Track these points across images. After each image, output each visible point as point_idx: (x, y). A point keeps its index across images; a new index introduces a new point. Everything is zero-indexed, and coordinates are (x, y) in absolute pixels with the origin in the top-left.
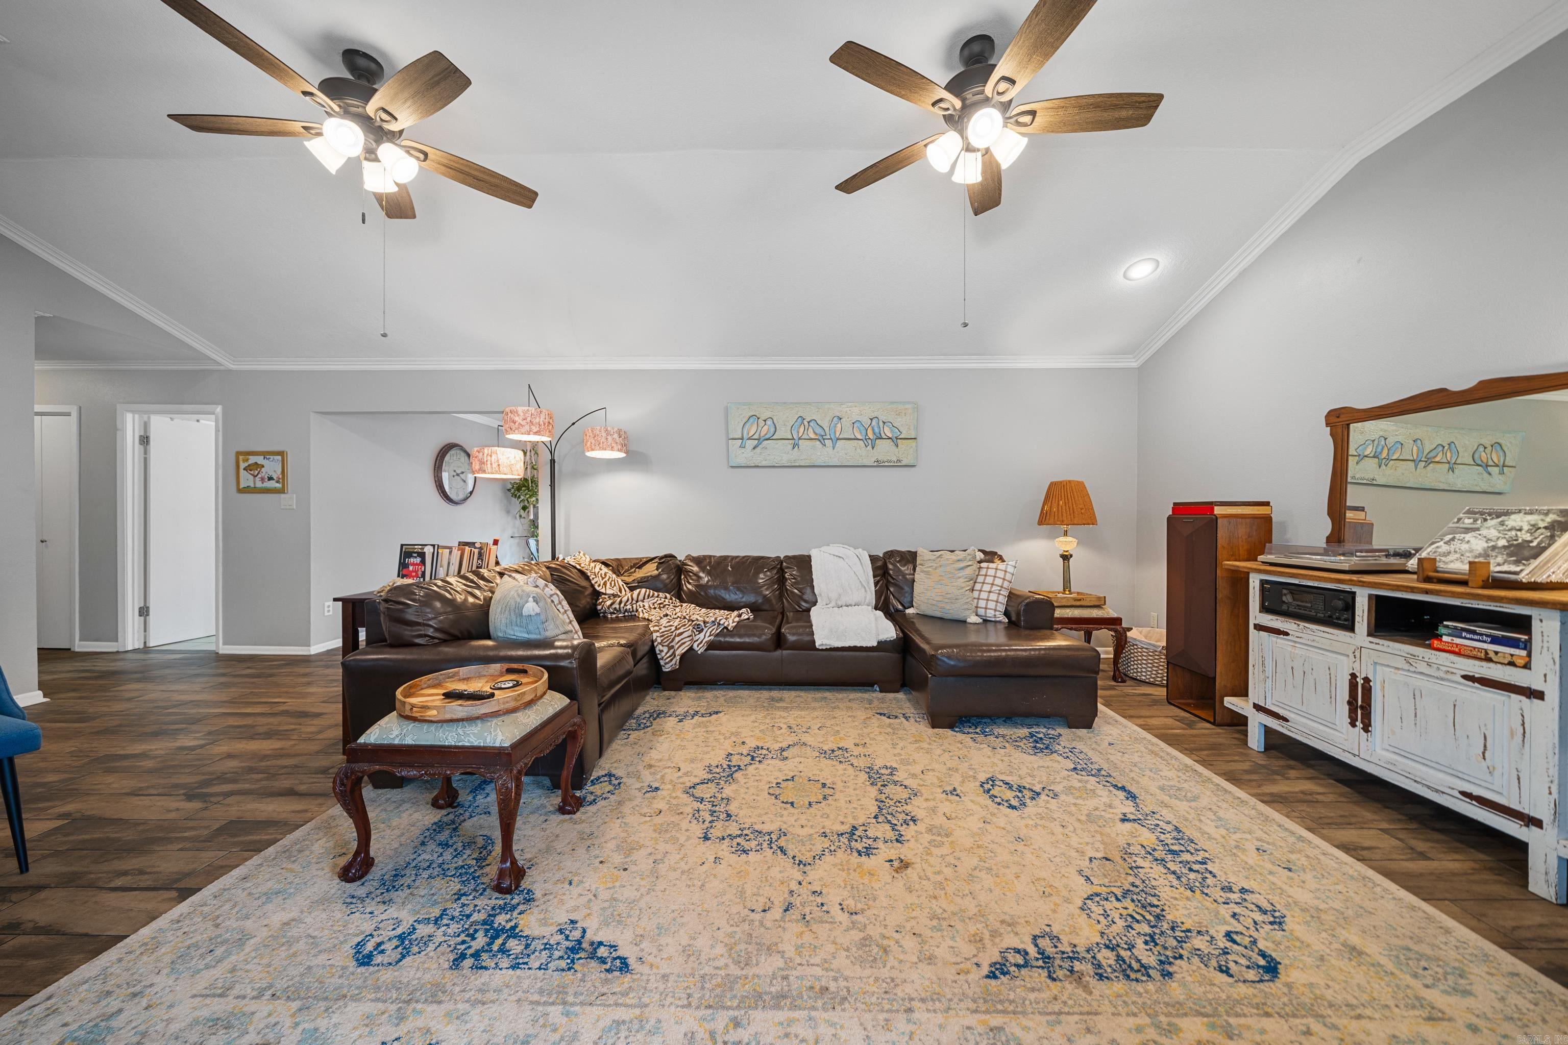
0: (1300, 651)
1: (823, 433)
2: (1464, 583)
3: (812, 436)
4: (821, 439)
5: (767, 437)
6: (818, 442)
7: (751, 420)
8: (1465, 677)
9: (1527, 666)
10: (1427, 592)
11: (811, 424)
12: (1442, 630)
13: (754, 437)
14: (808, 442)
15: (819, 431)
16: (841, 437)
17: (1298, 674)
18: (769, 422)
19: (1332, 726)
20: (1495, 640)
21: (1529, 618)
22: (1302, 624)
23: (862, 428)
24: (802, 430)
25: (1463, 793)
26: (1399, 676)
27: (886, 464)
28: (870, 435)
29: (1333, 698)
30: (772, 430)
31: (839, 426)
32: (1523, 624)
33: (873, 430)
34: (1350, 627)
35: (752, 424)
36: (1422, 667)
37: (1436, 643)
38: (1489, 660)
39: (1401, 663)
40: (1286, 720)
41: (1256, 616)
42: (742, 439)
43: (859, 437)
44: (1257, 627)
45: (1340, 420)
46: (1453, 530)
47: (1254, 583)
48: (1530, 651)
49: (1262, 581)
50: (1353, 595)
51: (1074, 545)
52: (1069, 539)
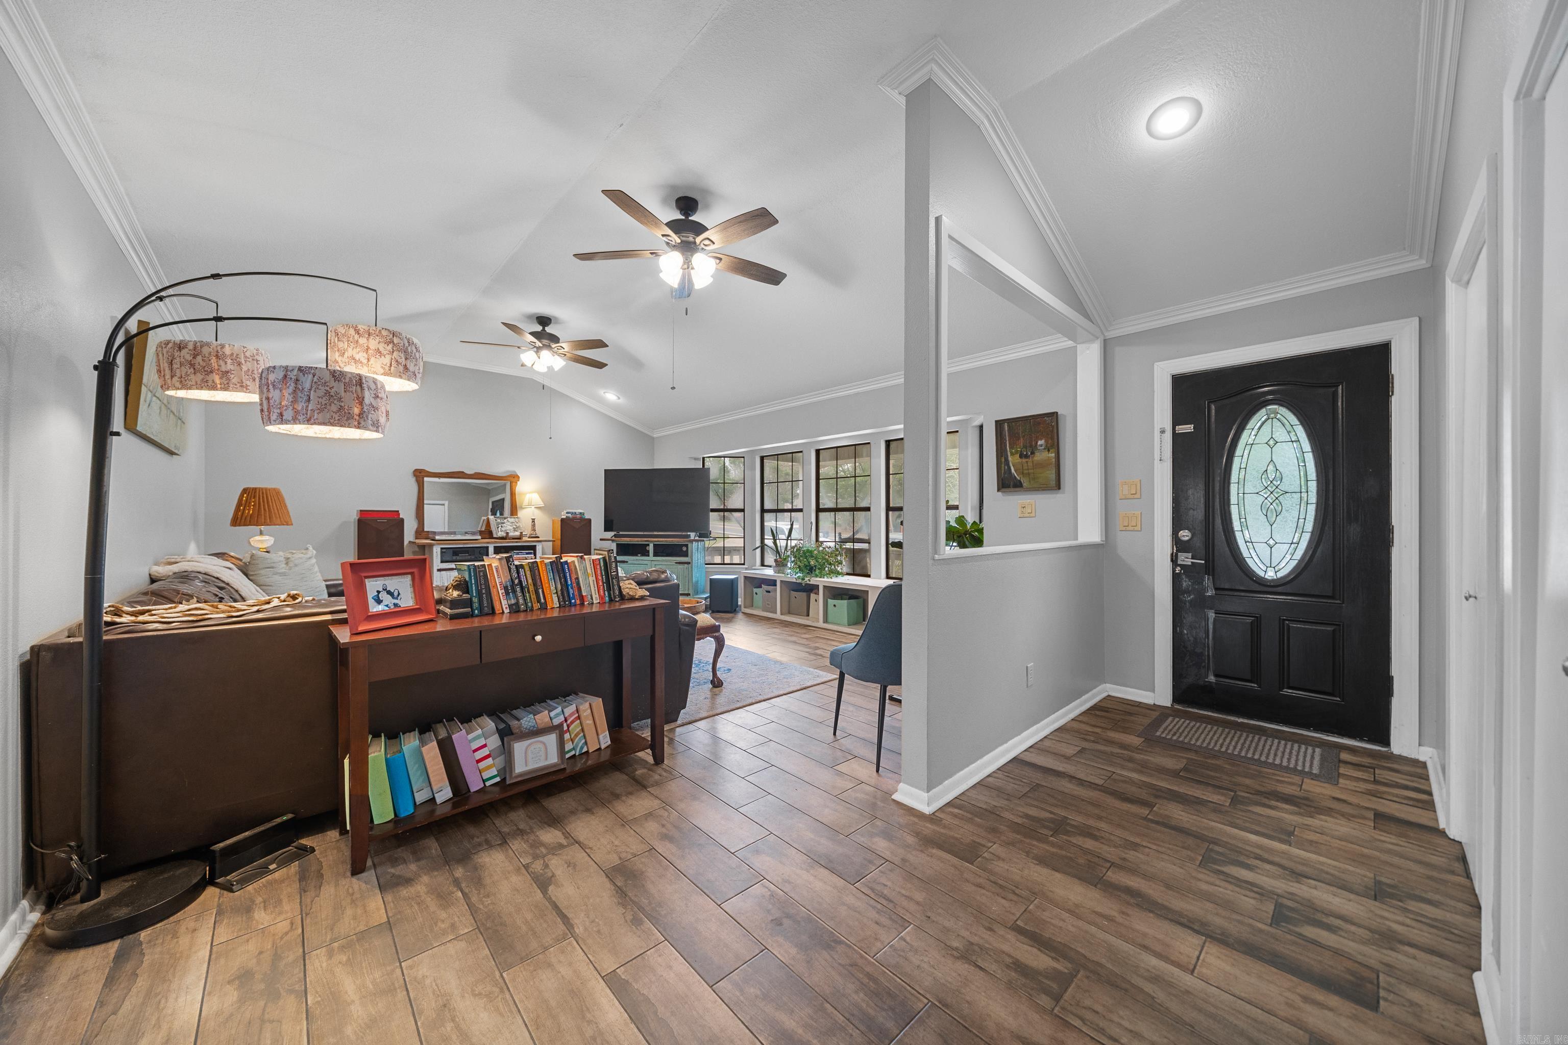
2: (521, 539)
12: (513, 554)
20: (527, 554)
21: (535, 546)
27: (175, 450)
28: (178, 412)
32: (533, 548)
38: (526, 559)
43: (175, 412)
44: (439, 570)
45: (420, 475)
46: (498, 524)
47: (437, 550)
48: (535, 555)
49: (442, 548)
50: (487, 548)
51: (272, 542)
52: (267, 538)
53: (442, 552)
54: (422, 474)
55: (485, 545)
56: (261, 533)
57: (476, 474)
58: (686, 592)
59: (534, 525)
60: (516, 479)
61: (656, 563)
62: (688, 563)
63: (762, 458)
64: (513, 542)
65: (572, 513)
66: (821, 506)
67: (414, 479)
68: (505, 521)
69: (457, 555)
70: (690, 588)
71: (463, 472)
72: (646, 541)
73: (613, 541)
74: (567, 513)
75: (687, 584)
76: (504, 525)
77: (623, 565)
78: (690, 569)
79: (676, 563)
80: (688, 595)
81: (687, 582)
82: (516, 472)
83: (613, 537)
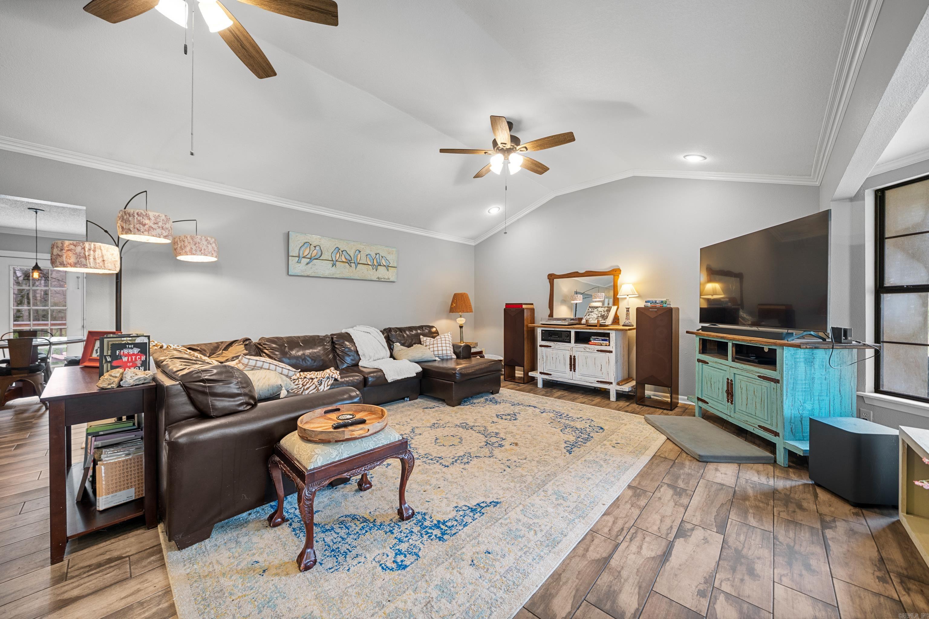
0: (555, 351)
1: (350, 259)
2: (596, 326)
3: (344, 260)
4: (349, 262)
5: (316, 257)
6: (347, 264)
7: (306, 245)
8: (597, 351)
9: (609, 345)
10: (590, 329)
11: (344, 252)
12: (591, 339)
13: (307, 257)
14: (342, 264)
15: (348, 257)
16: (360, 262)
17: (554, 359)
18: (317, 248)
19: (564, 372)
20: (603, 340)
21: (609, 333)
22: (555, 343)
23: (371, 258)
24: (338, 256)
25: (597, 381)
26: (582, 354)
27: (383, 280)
28: (375, 263)
29: (565, 364)
30: (320, 253)
31: (359, 255)
32: (608, 335)
33: (377, 259)
34: (569, 342)
35: (306, 248)
36: (588, 350)
37: (590, 343)
38: (602, 345)
39: (583, 350)
40: (551, 375)
41: (540, 342)
42: (299, 257)
43: (370, 263)
45: (552, 278)
46: (588, 312)
47: (539, 331)
48: (609, 342)
49: (542, 330)
50: (570, 332)
51: (464, 321)
52: (462, 319)
53: (542, 333)
55: (568, 330)
56: (461, 317)
57: (587, 272)
58: (774, 428)
59: (628, 314)
60: (617, 272)
61: (735, 371)
62: (777, 381)
65: (652, 302)
67: (548, 280)
68: (596, 310)
69: (551, 336)
70: (779, 424)
71: (577, 272)
72: (724, 338)
73: (696, 334)
74: (646, 302)
75: (774, 415)
76: (592, 314)
77: (705, 366)
78: (779, 391)
79: (759, 376)
80: (776, 434)
81: (775, 412)
82: (618, 266)
83: (698, 330)
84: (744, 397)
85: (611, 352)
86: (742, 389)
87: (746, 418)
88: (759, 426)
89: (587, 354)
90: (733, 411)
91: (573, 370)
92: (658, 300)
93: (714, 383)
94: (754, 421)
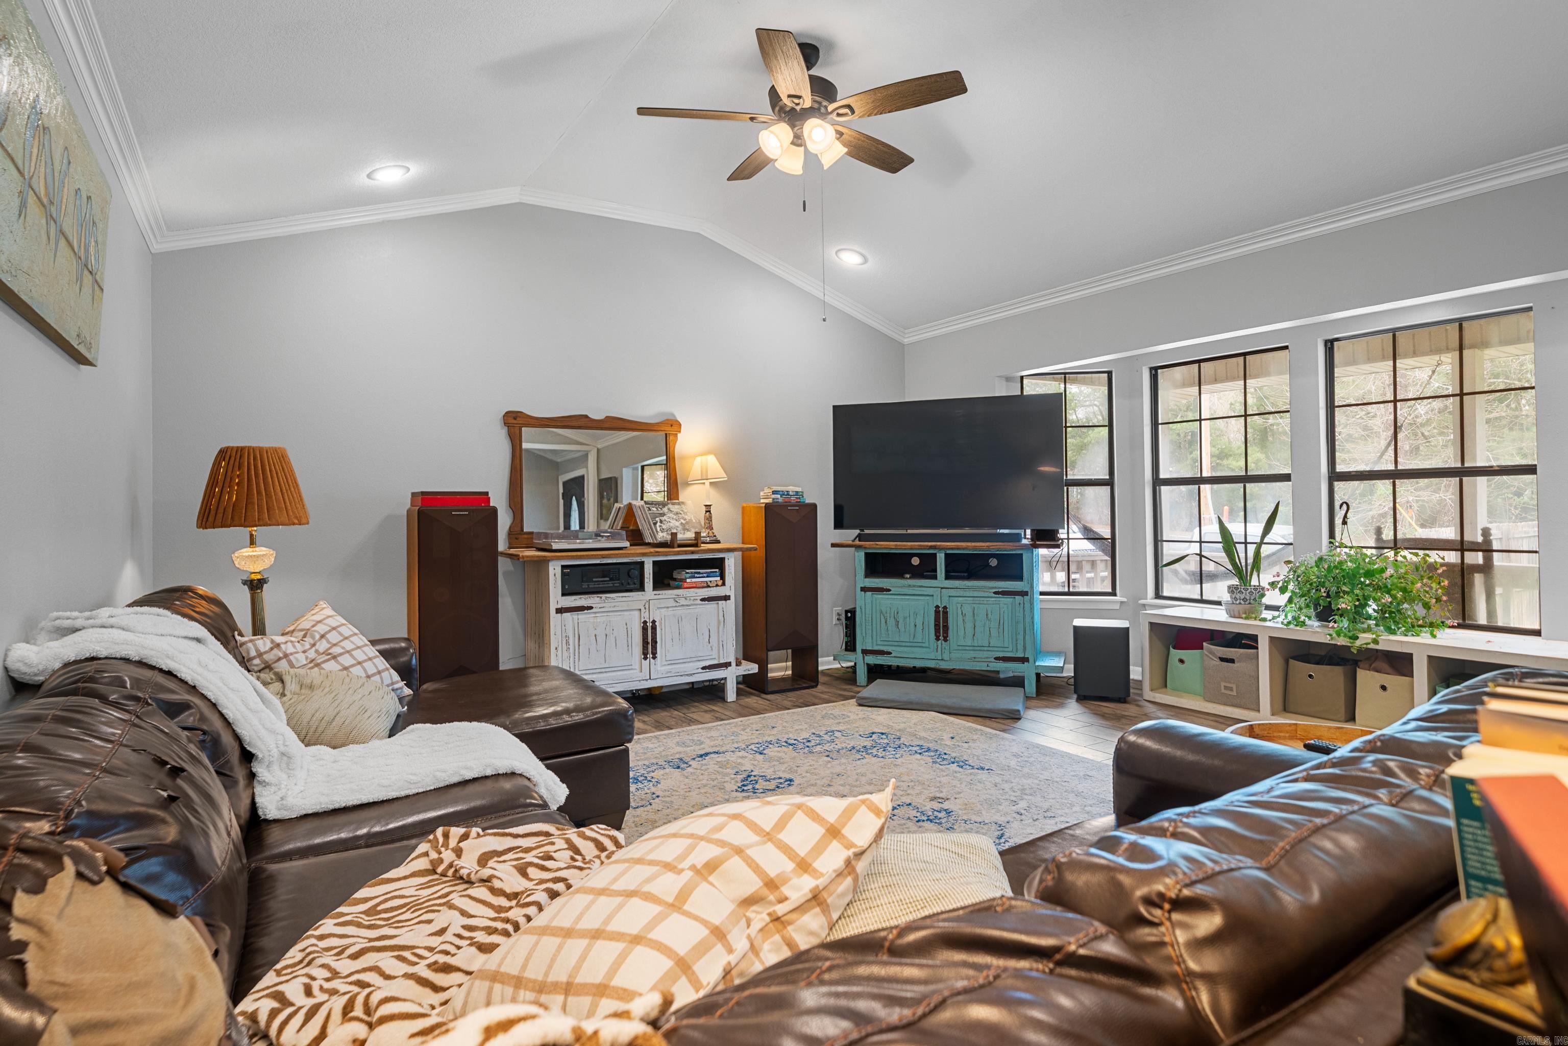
0: (601, 619)
2: (696, 545)
3: (42, 190)
4: (48, 210)
8: (702, 600)
9: (724, 584)
12: (685, 576)
15: (50, 178)
17: (601, 639)
19: (629, 668)
20: (711, 575)
21: (723, 559)
22: (604, 596)
24: (35, 150)
25: (703, 668)
26: (670, 612)
29: (629, 646)
32: (720, 563)
34: (641, 588)
36: (683, 602)
37: (686, 585)
38: (708, 586)
39: (671, 603)
41: (556, 598)
44: (560, 611)
45: (513, 423)
47: (554, 570)
48: (722, 577)
49: (563, 567)
50: (642, 563)
51: (271, 559)
52: (260, 551)
53: (563, 574)
54: (519, 421)
55: (638, 559)
56: (252, 542)
57: (609, 418)
58: (1020, 655)
59: (709, 519)
60: (675, 428)
61: (953, 593)
62: (1024, 594)
63: (1154, 372)
64: (686, 553)
65: (781, 493)
66: (1340, 468)
67: (504, 431)
68: (665, 510)
69: (589, 580)
70: (1029, 646)
71: (586, 416)
72: (931, 547)
73: (858, 547)
74: (773, 493)
75: (1021, 637)
76: (665, 518)
77: (879, 596)
78: (1027, 606)
79: (995, 593)
80: (1024, 660)
81: (1022, 633)
82: (673, 415)
83: (854, 541)
84: (969, 625)
85: (726, 598)
86: (964, 615)
87: (972, 654)
88: (996, 659)
89: (680, 611)
90: (947, 652)
91: (650, 656)
92: (792, 489)
93: (905, 618)
94: (986, 654)
